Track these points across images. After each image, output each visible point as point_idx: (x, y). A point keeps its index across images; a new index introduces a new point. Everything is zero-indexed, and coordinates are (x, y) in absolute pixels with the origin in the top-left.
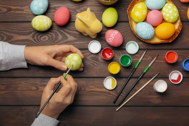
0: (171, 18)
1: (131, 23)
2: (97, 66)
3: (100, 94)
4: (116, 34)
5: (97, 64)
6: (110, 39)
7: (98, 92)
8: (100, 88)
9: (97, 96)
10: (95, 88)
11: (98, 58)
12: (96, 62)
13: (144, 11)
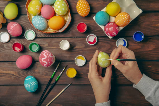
0: (60, 12)
1: (29, 16)
2: (3, 52)
3: (6, 76)
4: (15, 26)
5: (2, 50)
6: (10, 30)
7: (4, 74)
8: (5, 70)
9: (3, 77)
10: (1, 71)
11: (4, 45)
12: (2, 49)
13: (37, 7)
